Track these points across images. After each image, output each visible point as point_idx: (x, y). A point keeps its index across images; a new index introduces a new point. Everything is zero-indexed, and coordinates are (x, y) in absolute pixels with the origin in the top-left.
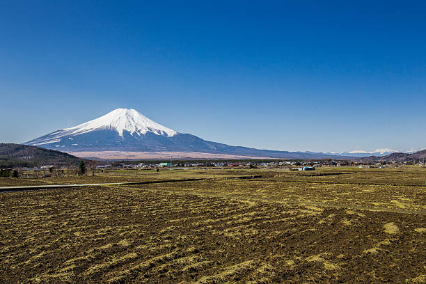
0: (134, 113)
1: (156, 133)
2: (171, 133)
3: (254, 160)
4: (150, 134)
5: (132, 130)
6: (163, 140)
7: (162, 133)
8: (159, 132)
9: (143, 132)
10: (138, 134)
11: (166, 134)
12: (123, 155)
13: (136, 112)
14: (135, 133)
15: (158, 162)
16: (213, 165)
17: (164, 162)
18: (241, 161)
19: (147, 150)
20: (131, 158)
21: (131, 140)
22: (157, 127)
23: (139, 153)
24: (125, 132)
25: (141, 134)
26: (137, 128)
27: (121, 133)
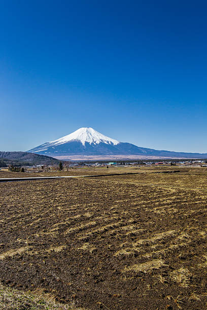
0: (91, 130)
1: (106, 143)
2: (116, 143)
3: (174, 160)
4: (102, 144)
5: (91, 141)
6: (110, 148)
7: (110, 143)
8: (108, 142)
9: (98, 142)
10: (95, 144)
11: (112, 143)
12: (85, 158)
14: (92, 144)
15: (108, 162)
16: (145, 164)
17: (112, 162)
18: (165, 161)
19: (101, 154)
20: (89, 159)
21: (90, 148)
22: (107, 139)
23: (95, 156)
24: (87, 143)
25: (97, 144)
26: (93, 140)
27: (83, 143)
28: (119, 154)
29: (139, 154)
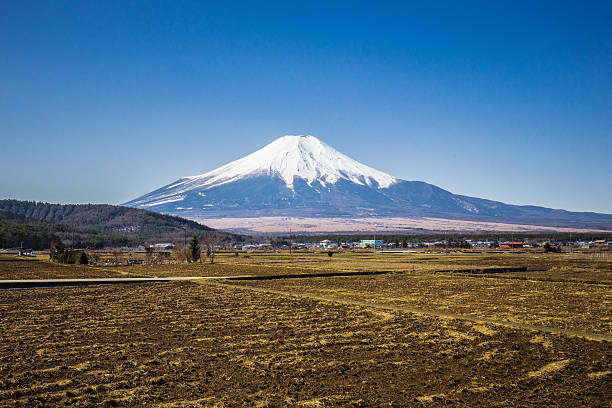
0: (314, 143)
1: (356, 181)
2: (385, 180)
3: (561, 234)
4: (344, 184)
5: (310, 177)
6: (368, 196)
7: (368, 181)
8: (362, 178)
9: (332, 179)
10: (322, 183)
11: (375, 183)
12: (294, 224)
13: (317, 141)
14: (316, 183)
15: (358, 238)
16: (468, 246)
17: (370, 237)
18: (531, 236)
19: (340, 215)
20: (308, 230)
21: (308, 195)
22: (359, 171)
23: (324, 221)
24: (299, 182)
25: (328, 185)
26: (319, 173)
27: (289, 183)
28: (396, 213)
29: (455, 214)
